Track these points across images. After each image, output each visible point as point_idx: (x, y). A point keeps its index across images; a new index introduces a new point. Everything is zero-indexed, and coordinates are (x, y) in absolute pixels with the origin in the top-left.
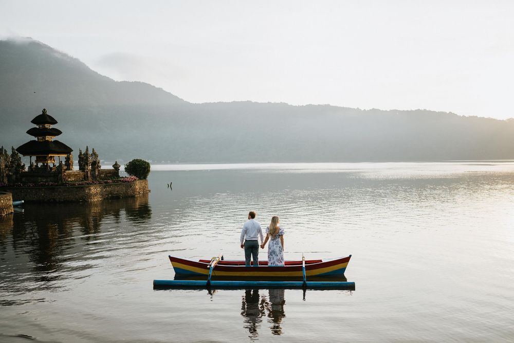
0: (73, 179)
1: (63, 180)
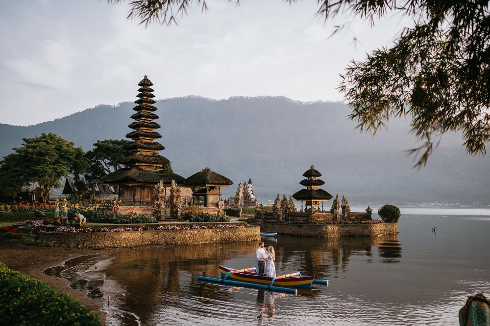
0: (322, 219)
1: (313, 220)
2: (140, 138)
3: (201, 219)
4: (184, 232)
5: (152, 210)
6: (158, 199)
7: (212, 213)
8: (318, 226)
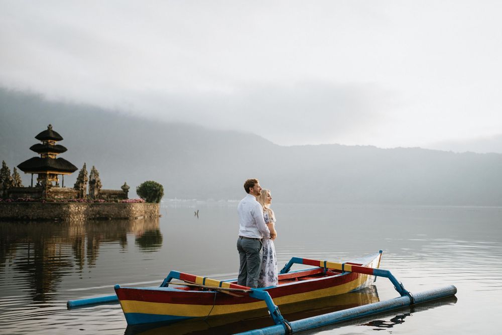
0: (62, 197)
1: (47, 196)
8: (55, 204)
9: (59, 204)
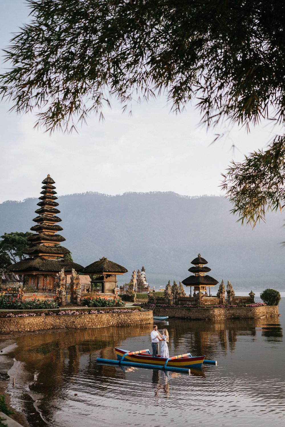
0: (210, 303)
1: (201, 304)
2: (43, 230)
3: (99, 304)
4: (83, 317)
5: (54, 296)
6: (59, 287)
7: (108, 299)
8: (205, 309)
9: (208, 309)
